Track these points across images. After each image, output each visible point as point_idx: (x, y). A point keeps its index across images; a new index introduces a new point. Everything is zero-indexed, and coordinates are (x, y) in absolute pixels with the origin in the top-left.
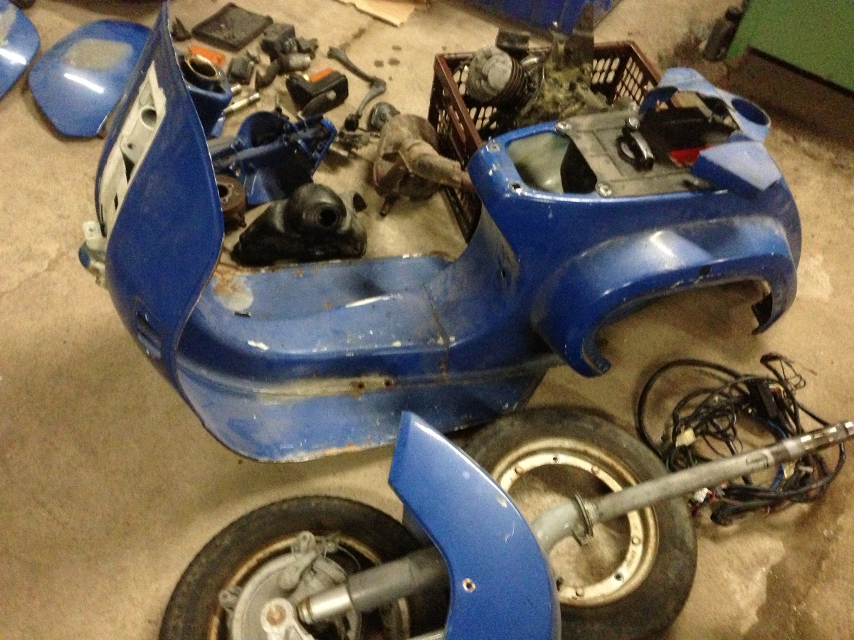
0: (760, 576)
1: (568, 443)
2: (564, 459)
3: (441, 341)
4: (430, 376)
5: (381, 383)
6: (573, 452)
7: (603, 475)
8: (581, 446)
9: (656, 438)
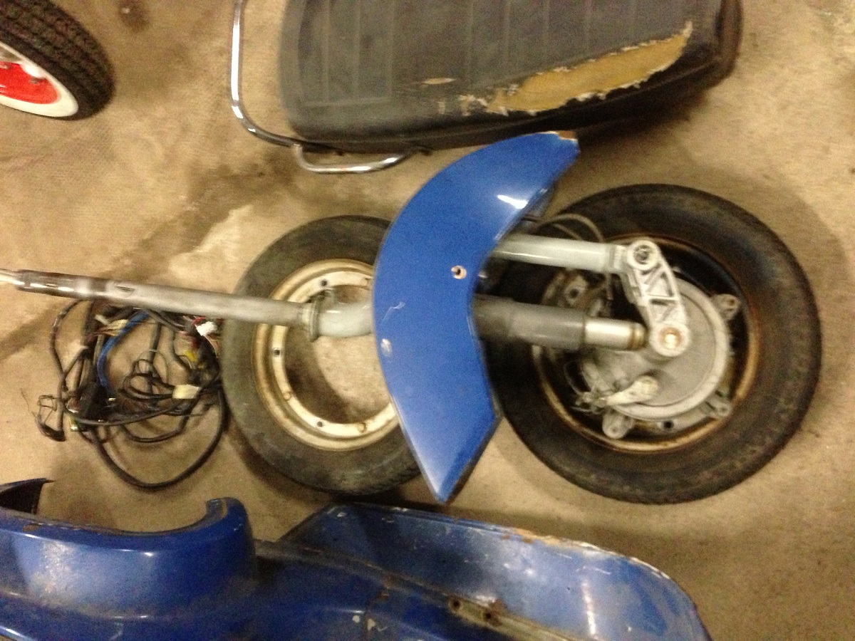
0: (207, 247)
1: (299, 433)
2: (311, 419)
3: (371, 624)
4: (406, 592)
5: (464, 608)
6: (299, 422)
7: (285, 387)
8: (288, 424)
9: (214, 414)
